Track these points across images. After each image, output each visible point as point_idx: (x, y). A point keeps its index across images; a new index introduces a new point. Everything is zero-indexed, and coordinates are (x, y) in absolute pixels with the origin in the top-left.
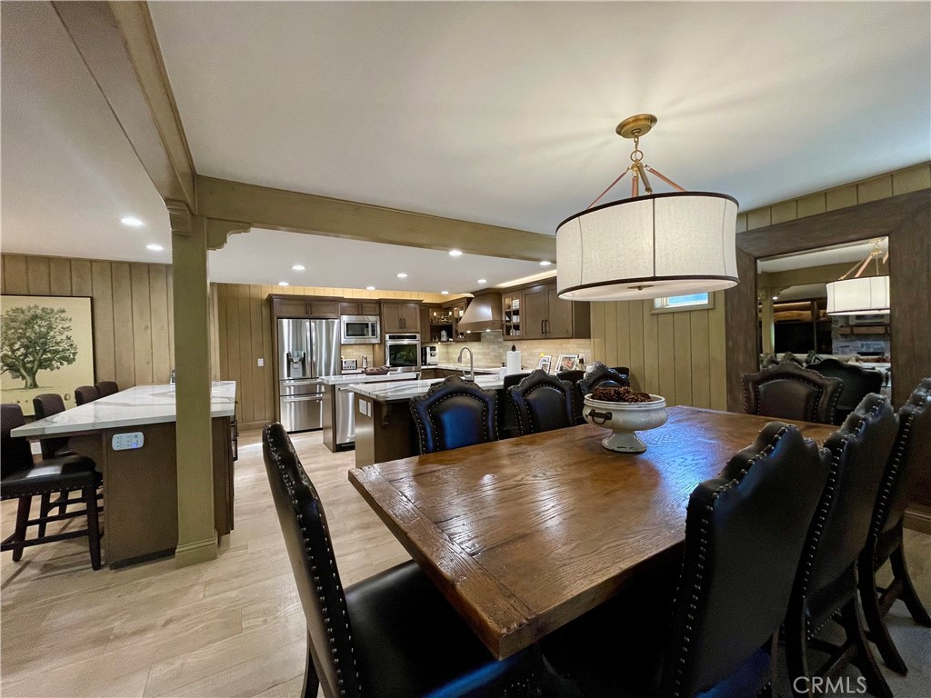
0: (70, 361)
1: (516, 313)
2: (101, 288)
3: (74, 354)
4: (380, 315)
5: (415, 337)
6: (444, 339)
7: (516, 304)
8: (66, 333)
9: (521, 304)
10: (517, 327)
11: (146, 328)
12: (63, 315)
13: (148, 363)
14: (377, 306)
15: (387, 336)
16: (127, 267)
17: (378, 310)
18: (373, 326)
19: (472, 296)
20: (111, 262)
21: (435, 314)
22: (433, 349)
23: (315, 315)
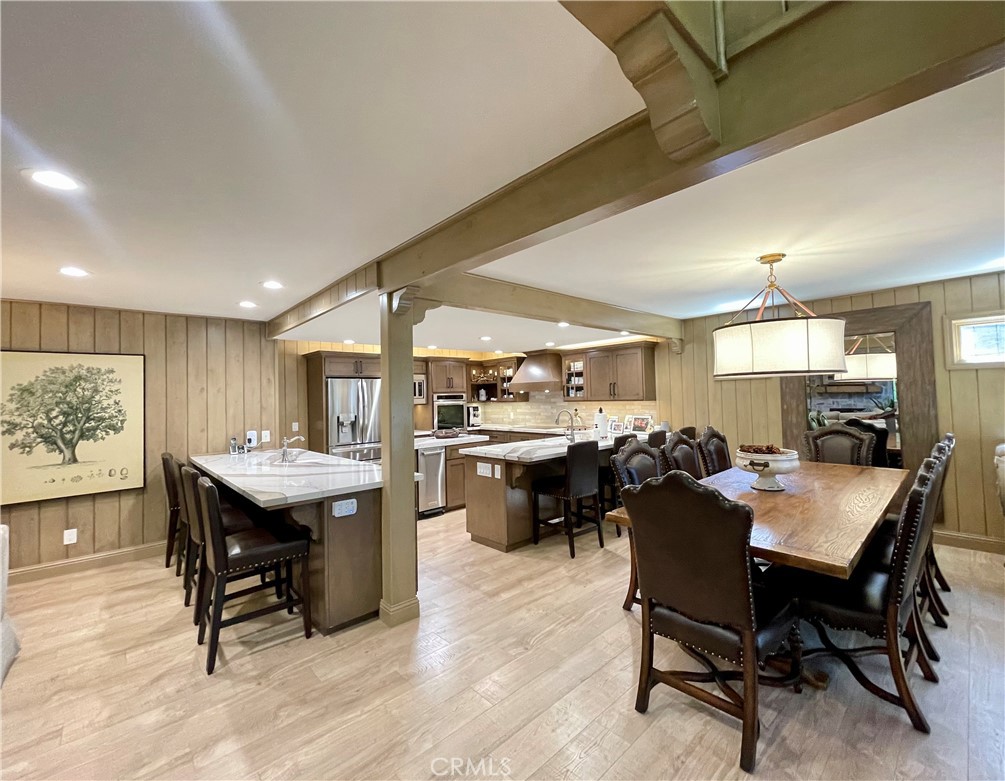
0: (116, 430)
1: (579, 374)
2: (154, 344)
3: (122, 422)
4: (427, 373)
5: (462, 397)
6: (483, 397)
7: (578, 366)
8: (115, 397)
9: (585, 366)
10: (579, 388)
11: (203, 389)
12: (111, 376)
13: (203, 431)
14: (424, 364)
15: (435, 396)
16: (184, 319)
17: (424, 368)
18: (420, 385)
19: (525, 356)
20: (166, 316)
21: (474, 372)
22: (476, 409)
23: (364, 374)
